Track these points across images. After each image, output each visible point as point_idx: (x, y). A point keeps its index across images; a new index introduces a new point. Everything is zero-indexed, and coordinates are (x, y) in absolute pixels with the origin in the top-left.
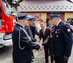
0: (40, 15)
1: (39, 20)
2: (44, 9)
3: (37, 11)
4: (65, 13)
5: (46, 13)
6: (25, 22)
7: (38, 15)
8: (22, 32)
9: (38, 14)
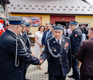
0: (41, 18)
1: (39, 25)
2: (46, 9)
3: (36, 12)
4: (76, 16)
6: (18, 29)
9: (38, 17)
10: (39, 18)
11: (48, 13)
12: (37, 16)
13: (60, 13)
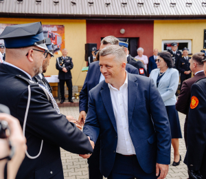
0: (61, 28)
1: (56, 47)
2: (74, 3)
3: (46, 12)
4: (155, 21)
5: (85, 21)
7: (50, 28)
8: (38, 93)
9: (53, 26)
10: (55, 29)
11: (81, 13)
12: (49, 24)
13: (113, 14)
